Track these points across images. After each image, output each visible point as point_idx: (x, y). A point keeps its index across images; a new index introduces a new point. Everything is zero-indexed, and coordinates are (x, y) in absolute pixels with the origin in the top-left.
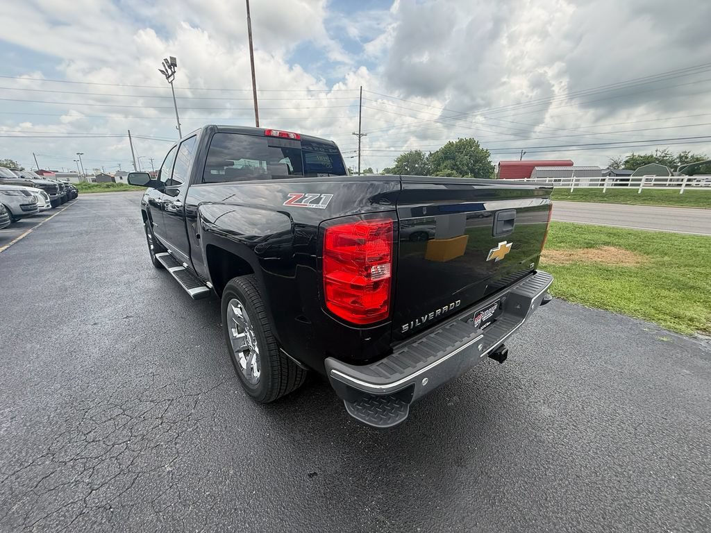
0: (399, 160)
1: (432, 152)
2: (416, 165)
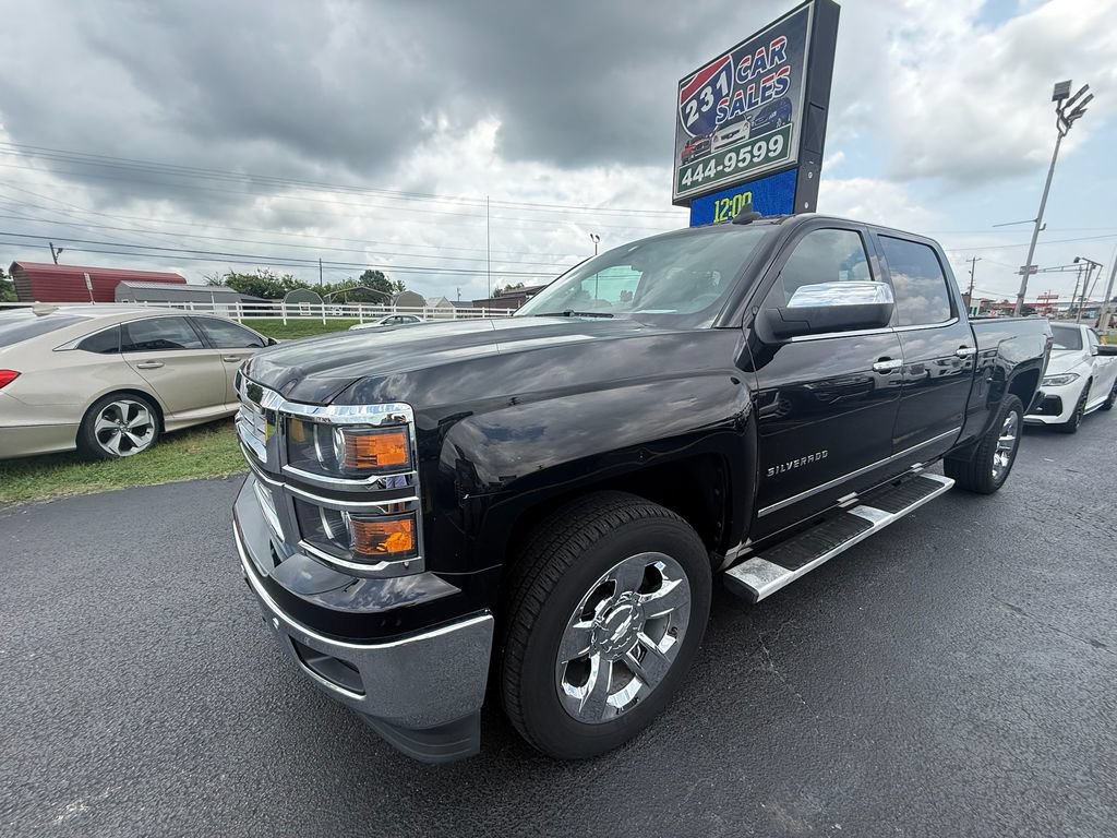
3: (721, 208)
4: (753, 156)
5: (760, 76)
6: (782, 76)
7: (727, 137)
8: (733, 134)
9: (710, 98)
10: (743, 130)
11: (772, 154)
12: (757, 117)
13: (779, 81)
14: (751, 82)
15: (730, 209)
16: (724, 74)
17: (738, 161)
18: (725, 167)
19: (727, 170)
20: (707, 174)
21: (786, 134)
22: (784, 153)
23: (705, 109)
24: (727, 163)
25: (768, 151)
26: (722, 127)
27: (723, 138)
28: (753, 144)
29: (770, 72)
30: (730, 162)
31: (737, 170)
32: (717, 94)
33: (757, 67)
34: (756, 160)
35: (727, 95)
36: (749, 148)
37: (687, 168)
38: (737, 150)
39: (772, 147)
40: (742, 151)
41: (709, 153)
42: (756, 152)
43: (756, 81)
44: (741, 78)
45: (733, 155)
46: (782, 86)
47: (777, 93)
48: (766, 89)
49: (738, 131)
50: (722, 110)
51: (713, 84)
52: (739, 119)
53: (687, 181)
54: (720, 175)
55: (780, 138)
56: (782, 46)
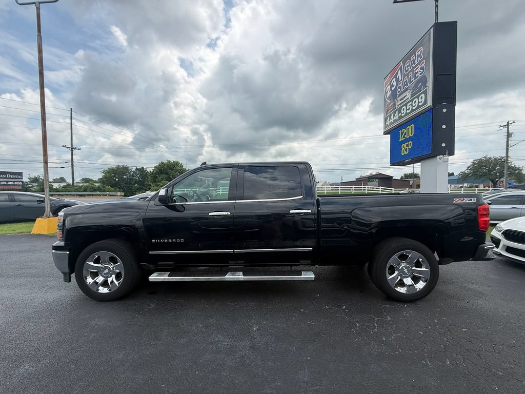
0: (106, 172)
1: (138, 168)
2: (125, 177)
3: (402, 133)
4: (413, 106)
5: (414, 68)
6: (422, 66)
7: (402, 99)
8: (405, 97)
9: (395, 83)
10: (408, 95)
11: (420, 104)
12: (414, 87)
13: (421, 69)
14: (410, 72)
15: (405, 134)
16: (399, 71)
17: (407, 110)
18: (401, 114)
19: (403, 115)
20: (395, 118)
21: (425, 93)
22: (425, 103)
23: (393, 88)
24: (402, 112)
25: (419, 102)
26: (400, 95)
27: (400, 100)
28: (412, 101)
29: (417, 65)
30: (404, 111)
31: (407, 114)
32: (397, 81)
33: (412, 65)
34: (414, 108)
35: (401, 80)
36: (411, 103)
37: (388, 117)
38: (406, 105)
39: (420, 101)
40: (408, 105)
41: (395, 108)
42: (414, 105)
43: (412, 71)
44: (406, 71)
45: (404, 107)
46: (422, 70)
47: (421, 74)
48: (416, 73)
50: (400, 88)
51: (396, 77)
52: (406, 90)
53: (388, 123)
54: (400, 117)
55: (423, 95)
56: (421, 52)
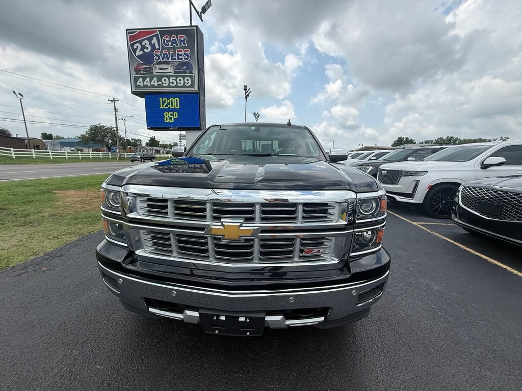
3: (164, 102)
7: (161, 69)
8: (165, 69)
9: (149, 46)
10: (170, 69)
11: (186, 84)
12: (177, 66)
13: (185, 54)
14: (170, 48)
15: (169, 103)
16: (155, 38)
17: (170, 83)
18: (162, 83)
19: (164, 85)
20: (152, 83)
21: (192, 78)
22: (192, 86)
23: (146, 50)
26: (158, 63)
29: (180, 48)
30: (165, 82)
31: (168, 86)
32: (153, 46)
33: (172, 42)
34: (179, 85)
35: (159, 49)
36: (175, 78)
37: (139, 77)
38: (168, 77)
39: (186, 81)
40: (171, 78)
41: (153, 73)
42: (178, 81)
43: (174, 49)
44: (165, 44)
45: (166, 79)
46: (187, 57)
47: (185, 59)
48: (179, 55)
49: (168, 69)
50: (157, 55)
51: (149, 40)
52: (167, 63)
53: (140, 84)
54: (159, 86)
55: (189, 79)
56: (185, 39)
